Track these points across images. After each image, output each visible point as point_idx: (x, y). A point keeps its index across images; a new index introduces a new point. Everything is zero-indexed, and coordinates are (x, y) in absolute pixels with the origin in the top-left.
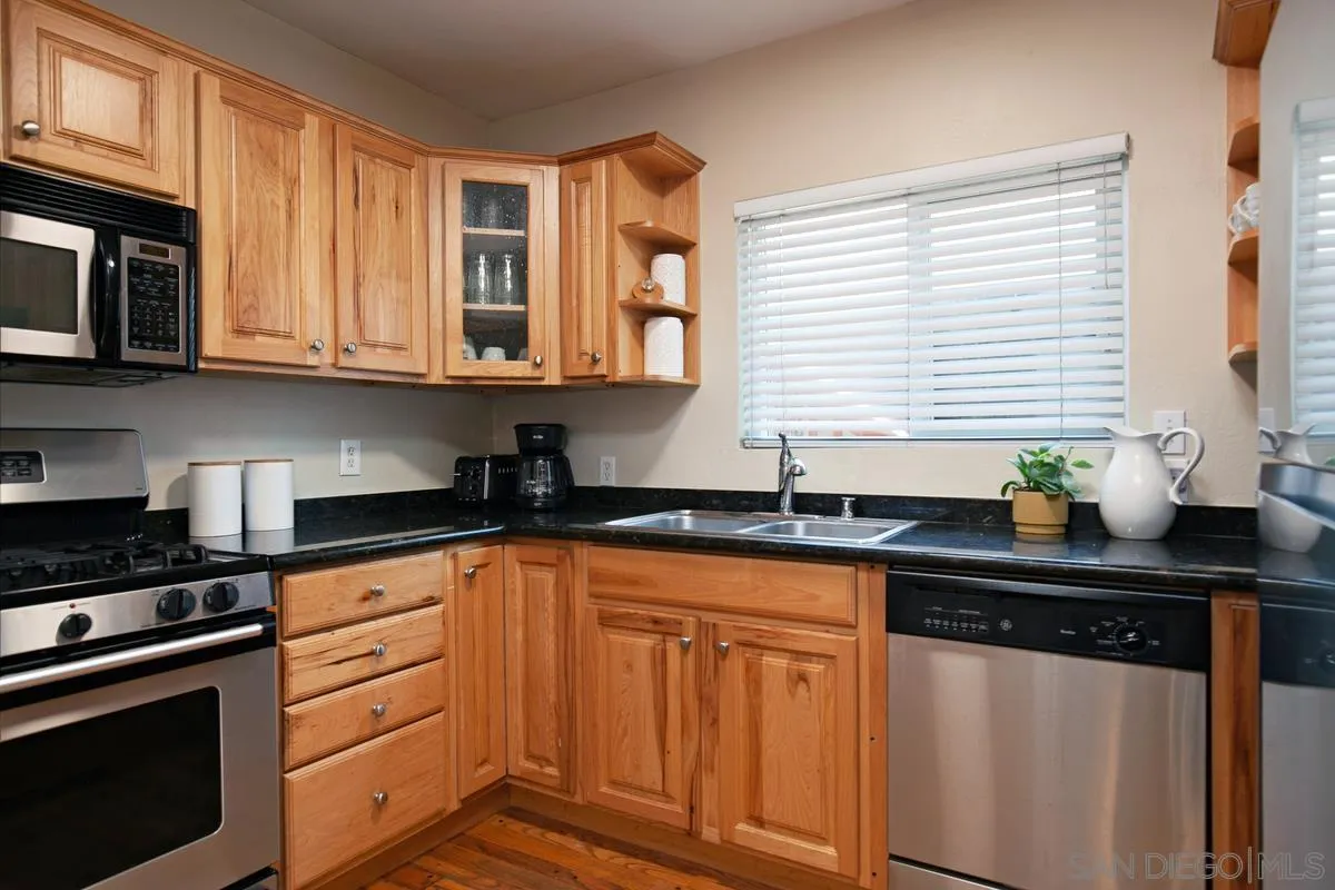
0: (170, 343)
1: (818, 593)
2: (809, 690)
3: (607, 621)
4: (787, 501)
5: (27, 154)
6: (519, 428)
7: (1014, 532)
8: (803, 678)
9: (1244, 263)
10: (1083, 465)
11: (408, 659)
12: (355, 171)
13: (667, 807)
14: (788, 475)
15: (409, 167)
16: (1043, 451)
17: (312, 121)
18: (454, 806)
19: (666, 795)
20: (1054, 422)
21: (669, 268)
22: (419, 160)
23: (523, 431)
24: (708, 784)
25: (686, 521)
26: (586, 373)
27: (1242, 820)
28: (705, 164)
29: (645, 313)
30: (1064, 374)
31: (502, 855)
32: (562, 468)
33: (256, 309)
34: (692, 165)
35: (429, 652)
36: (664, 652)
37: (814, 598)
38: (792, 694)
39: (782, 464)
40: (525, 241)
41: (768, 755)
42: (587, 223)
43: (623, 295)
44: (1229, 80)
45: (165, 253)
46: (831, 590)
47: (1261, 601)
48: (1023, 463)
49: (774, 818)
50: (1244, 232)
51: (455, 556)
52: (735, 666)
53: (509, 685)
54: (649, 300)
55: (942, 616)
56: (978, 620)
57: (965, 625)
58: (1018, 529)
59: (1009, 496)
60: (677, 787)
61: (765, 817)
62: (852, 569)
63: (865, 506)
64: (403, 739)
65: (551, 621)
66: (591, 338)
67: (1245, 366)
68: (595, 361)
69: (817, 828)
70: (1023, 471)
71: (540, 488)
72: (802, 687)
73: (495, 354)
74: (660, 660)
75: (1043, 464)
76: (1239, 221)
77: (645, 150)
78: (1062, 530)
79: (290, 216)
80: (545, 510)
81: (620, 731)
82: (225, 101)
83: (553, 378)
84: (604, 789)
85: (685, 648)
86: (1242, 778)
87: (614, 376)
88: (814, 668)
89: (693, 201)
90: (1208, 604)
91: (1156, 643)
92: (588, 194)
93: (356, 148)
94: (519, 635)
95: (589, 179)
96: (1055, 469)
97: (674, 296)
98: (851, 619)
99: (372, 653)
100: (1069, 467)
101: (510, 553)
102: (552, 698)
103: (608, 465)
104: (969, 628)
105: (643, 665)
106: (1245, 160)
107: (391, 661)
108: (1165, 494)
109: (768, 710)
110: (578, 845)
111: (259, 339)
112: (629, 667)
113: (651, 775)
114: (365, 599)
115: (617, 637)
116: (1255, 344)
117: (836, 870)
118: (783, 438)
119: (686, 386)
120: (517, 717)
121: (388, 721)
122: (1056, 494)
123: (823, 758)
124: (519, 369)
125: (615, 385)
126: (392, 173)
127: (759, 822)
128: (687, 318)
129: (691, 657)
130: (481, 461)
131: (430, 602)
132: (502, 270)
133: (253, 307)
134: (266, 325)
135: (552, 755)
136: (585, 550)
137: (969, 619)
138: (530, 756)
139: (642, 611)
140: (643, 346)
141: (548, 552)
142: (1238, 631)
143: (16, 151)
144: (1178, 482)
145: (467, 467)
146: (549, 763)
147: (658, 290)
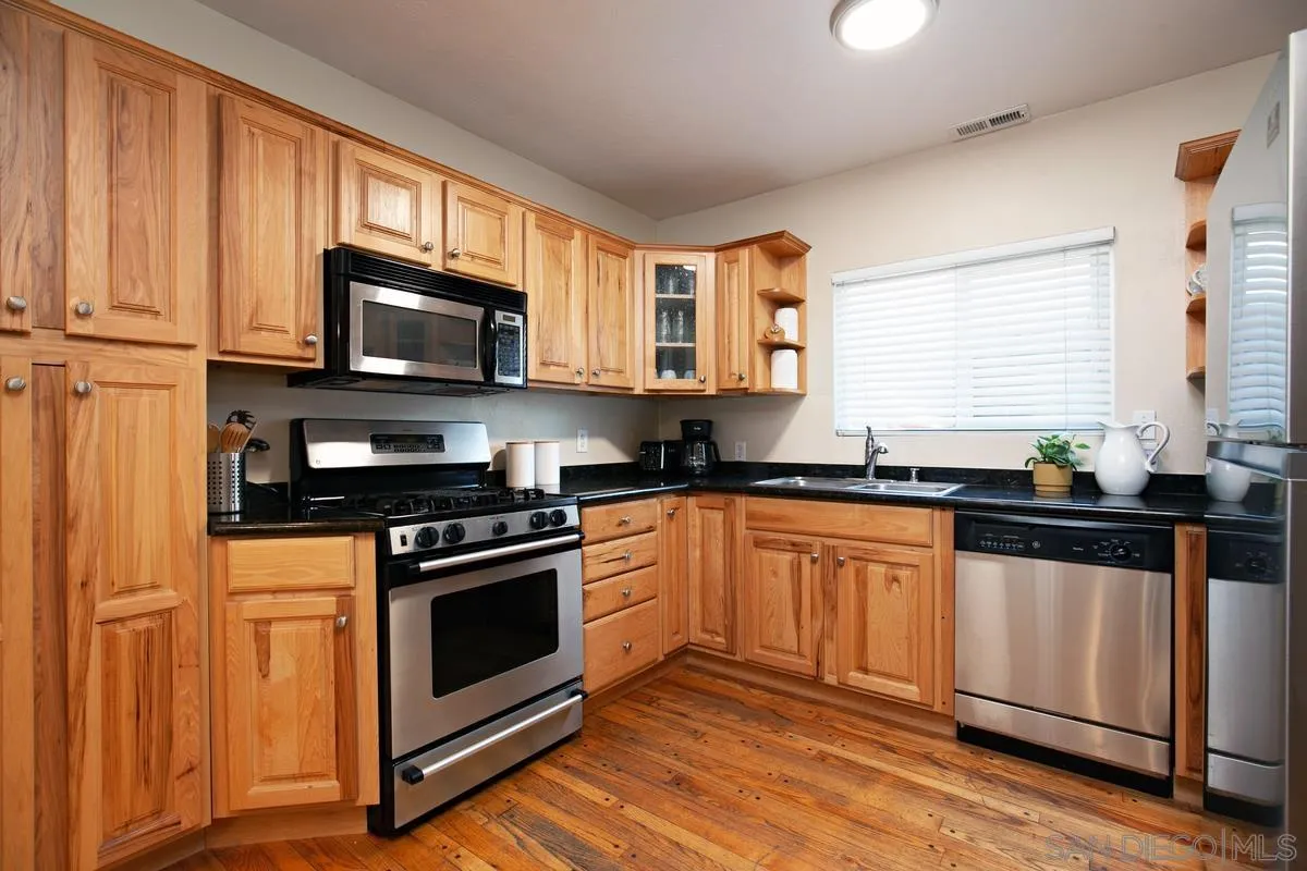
0: (515, 372)
1: (905, 525)
2: (900, 587)
3: (759, 544)
4: (871, 470)
5: (452, 267)
6: (684, 423)
7: (1034, 490)
8: (895, 579)
9: (1197, 313)
10: (1083, 446)
11: (640, 564)
12: (598, 262)
13: (803, 662)
14: (873, 452)
15: (625, 258)
16: (1054, 437)
17: (578, 234)
18: (661, 658)
19: (800, 654)
20: (1062, 419)
21: (787, 318)
22: (630, 252)
23: (686, 425)
24: (829, 648)
25: (801, 482)
26: (734, 387)
27: (1194, 663)
28: (810, 247)
29: (772, 347)
30: (1068, 386)
31: (694, 690)
32: (712, 447)
33: (551, 350)
34: (803, 248)
35: (649, 560)
36: (800, 563)
37: (905, 529)
38: (889, 590)
39: (867, 446)
40: (693, 301)
41: (872, 628)
42: (735, 289)
43: (759, 336)
44: (1187, 189)
45: (513, 319)
46: (916, 523)
47: (1208, 528)
48: (1041, 445)
49: (876, 668)
50: (1198, 295)
51: (662, 502)
52: (849, 571)
53: (691, 584)
54: (776, 339)
55: (992, 540)
56: (1018, 541)
57: (1008, 545)
58: (1037, 488)
59: (1030, 467)
60: (807, 649)
61: (870, 667)
62: (930, 510)
63: (926, 474)
64: (638, 612)
65: (721, 545)
66: (739, 364)
67: (1197, 380)
68: (741, 379)
69: (906, 674)
70: (1041, 452)
71: (697, 461)
72: (895, 585)
73: (669, 374)
74: (797, 569)
75: (1054, 445)
76: (1194, 286)
77: (775, 242)
78: (1068, 489)
79: (567, 293)
80: (701, 476)
81: (769, 614)
82: (538, 227)
83: (711, 390)
84: (757, 651)
85: (814, 561)
86: (1195, 639)
87: (754, 388)
88: (903, 573)
89: (803, 273)
90: (1173, 530)
91: (1138, 555)
92: (736, 271)
93: (599, 249)
94: (698, 553)
95: (737, 261)
96: (1063, 449)
97: (791, 336)
98: (929, 542)
99: (623, 558)
100: (1073, 448)
101: (692, 501)
102: (721, 592)
103: (740, 449)
104: (1011, 547)
105: (785, 571)
106: (1197, 244)
107: (632, 564)
108: (1142, 465)
109: (872, 600)
110: (739, 687)
111: (552, 368)
112: (775, 573)
113: (790, 640)
114: (620, 525)
115: (767, 554)
116: (1204, 368)
117: (918, 700)
118: (869, 430)
119: (798, 394)
120: (696, 606)
121: (633, 599)
122: (1064, 465)
123: (909, 630)
124: (688, 384)
125: (754, 394)
126: (617, 263)
127: (865, 671)
128: (798, 349)
129: (817, 567)
130: (658, 445)
131: (650, 529)
132: (677, 321)
133: (550, 349)
134: (556, 360)
135: (720, 630)
136: (744, 499)
137: (1011, 541)
138: (705, 630)
139: (783, 536)
140: (770, 369)
141: (719, 499)
142: (1193, 548)
143: (448, 266)
144: (1151, 457)
145: (650, 447)
146: (718, 634)
147: (781, 332)
